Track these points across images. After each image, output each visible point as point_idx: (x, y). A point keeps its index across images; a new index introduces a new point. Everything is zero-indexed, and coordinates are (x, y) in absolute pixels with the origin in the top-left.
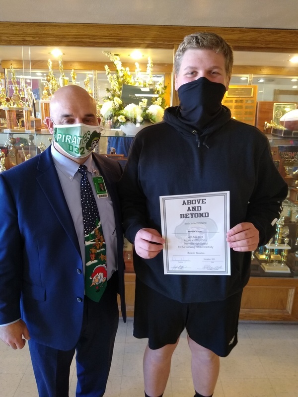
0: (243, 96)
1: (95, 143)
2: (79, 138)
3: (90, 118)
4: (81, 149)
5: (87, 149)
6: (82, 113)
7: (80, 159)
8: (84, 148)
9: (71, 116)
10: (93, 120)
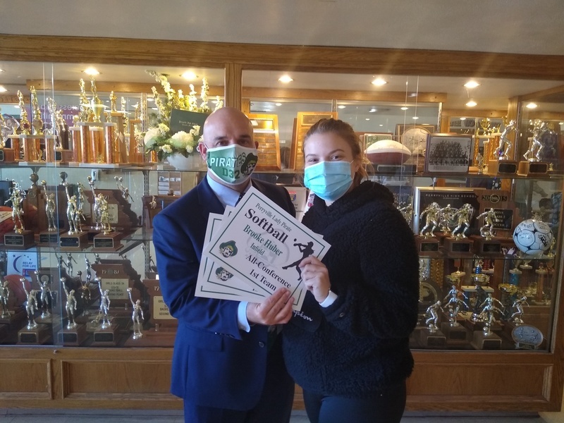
1: (252, 168)
2: (233, 160)
3: (245, 139)
4: (235, 172)
5: (242, 173)
6: (237, 133)
7: (235, 186)
8: (238, 171)
9: (226, 137)
10: (248, 142)
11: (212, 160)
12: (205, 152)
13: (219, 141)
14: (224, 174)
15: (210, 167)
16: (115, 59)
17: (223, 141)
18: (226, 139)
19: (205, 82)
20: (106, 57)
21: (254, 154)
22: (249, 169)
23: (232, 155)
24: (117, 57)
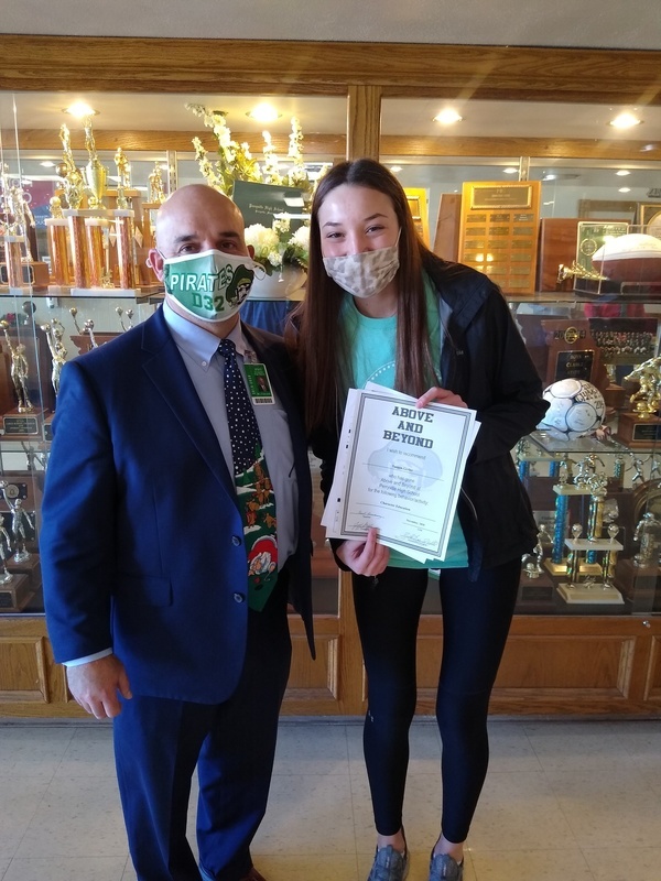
0: (509, 206)
1: (244, 291)
2: (212, 278)
3: (229, 239)
4: (216, 300)
5: (229, 300)
6: (214, 230)
7: (217, 324)
8: (221, 298)
9: (194, 236)
10: (235, 246)
11: (174, 280)
12: (160, 267)
13: (183, 243)
14: (195, 305)
15: (170, 292)
16: (137, 82)
17: (191, 245)
18: (195, 241)
19: (296, 127)
20: (119, 77)
21: (248, 267)
22: (241, 294)
23: (207, 269)
24: (140, 77)
